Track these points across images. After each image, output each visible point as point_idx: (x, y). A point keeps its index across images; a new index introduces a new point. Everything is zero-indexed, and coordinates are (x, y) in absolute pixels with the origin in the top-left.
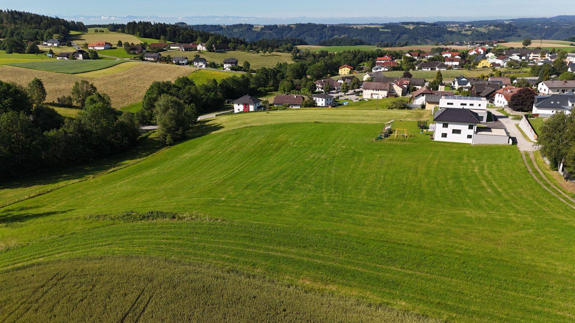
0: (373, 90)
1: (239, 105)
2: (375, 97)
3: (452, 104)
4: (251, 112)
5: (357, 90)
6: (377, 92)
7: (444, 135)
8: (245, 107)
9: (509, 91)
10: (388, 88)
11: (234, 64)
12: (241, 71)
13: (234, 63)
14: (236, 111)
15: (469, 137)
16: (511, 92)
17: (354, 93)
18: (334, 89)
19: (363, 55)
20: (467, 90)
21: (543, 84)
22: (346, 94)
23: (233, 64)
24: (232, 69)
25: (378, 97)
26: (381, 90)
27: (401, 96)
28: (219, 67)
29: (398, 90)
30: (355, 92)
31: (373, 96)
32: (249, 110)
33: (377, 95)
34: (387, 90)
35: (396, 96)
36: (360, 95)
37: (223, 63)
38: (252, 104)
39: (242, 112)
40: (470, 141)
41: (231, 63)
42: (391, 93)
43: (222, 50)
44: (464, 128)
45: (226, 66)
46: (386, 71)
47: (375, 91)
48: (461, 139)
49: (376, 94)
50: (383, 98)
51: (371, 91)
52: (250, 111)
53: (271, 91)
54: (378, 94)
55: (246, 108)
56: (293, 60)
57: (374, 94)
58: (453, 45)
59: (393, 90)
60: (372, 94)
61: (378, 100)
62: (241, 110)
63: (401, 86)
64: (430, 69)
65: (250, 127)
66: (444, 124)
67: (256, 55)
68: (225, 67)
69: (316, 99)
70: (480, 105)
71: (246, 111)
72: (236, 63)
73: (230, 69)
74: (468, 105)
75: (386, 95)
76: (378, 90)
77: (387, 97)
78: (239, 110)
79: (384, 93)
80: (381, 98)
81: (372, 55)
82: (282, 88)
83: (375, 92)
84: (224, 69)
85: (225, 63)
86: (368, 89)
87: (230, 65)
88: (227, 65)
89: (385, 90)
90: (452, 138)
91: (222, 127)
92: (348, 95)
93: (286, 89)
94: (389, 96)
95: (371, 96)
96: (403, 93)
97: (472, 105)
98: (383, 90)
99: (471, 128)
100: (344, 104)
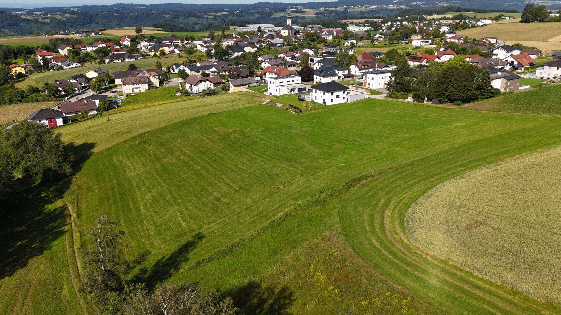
0: (134, 85)
1: (40, 121)
2: (136, 91)
3: (282, 82)
4: (60, 126)
6: (138, 86)
7: (332, 101)
8: (50, 122)
10: (147, 81)
15: (344, 98)
20: (216, 74)
21: (265, 63)
25: (140, 91)
26: (141, 83)
27: (159, 86)
29: (156, 82)
31: (134, 90)
32: (57, 124)
33: (138, 90)
34: (147, 83)
35: (156, 87)
36: (116, 92)
38: (58, 117)
40: (344, 101)
42: (150, 85)
47: (135, 85)
48: (340, 101)
49: (137, 88)
50: (146, 90)
51: (132, 86)
54: (139, 88)
55: (52, 122)
57: (135, 88)
58: (58, 34)
59: (151, 82)
60: (133, 89)
61: (140, 94)
64: (120, 61)
66: (331, 93)
70: (297, 80)
71: (53, 126)
74: (291, 81)
75: (147, 88)
76: (139, 84)
77: (149, 89)
79: (146, 86)
80: (143, 91)
82: (8, 98)
83: (135, 86)
86: (129, 84)
89: (145, 83)
90: (336, 101)
94: (150, 88)
95: (133, 90)
96: (160, 84)
97: (293, 81)
98: (143, 83)
99: (344, 93)
100: (118, 102)
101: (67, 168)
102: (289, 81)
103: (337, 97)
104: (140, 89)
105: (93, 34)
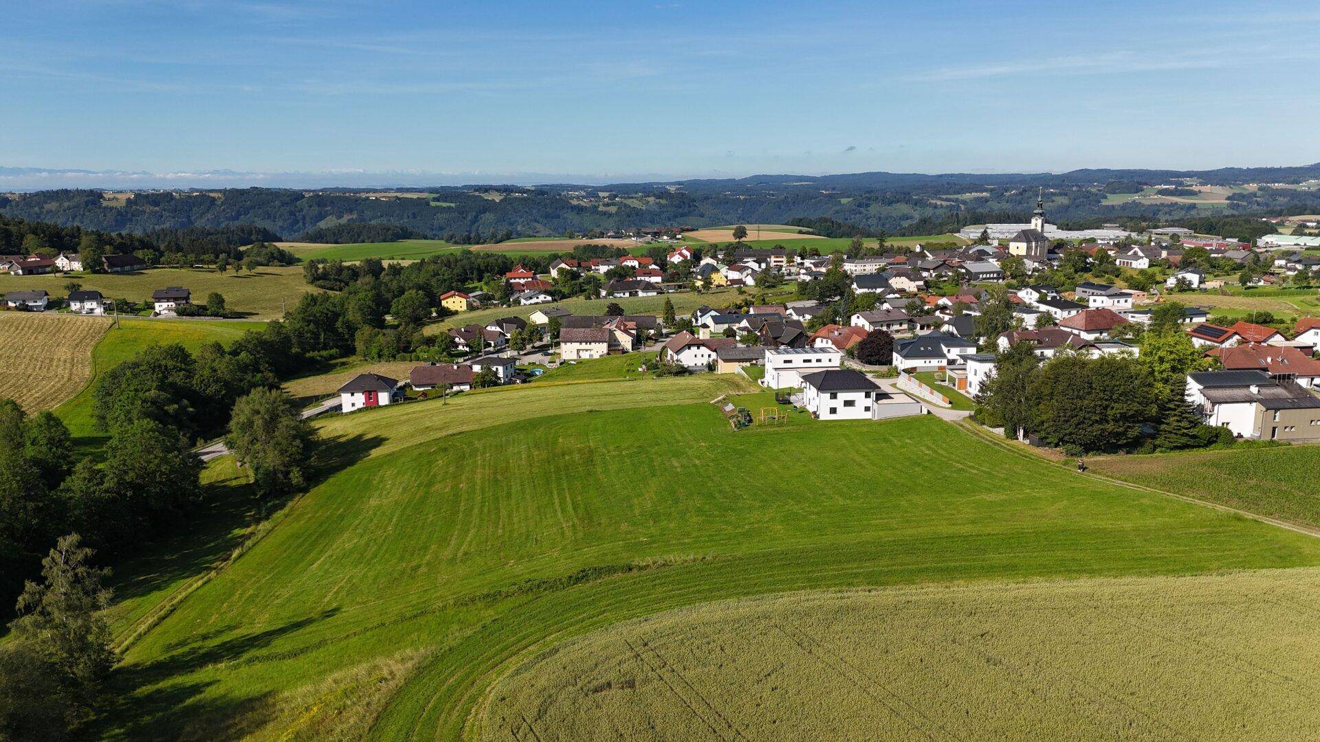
0: (581, 343)
1: (352, 394)
2: (585, 356)
3: (790, 361)
4: (383, 406)
5: (538, 344)
6: (588, 346)
7: (833, 411)
8: (368, 398)
9: (836, 333)
10: (607, 337)
11: (184, 302)
12: (205, 316)
13: (180, 297)
14: (347, 408)
15: (867, 409)
16: (840, 334)
17: (534, 350)
18: (490, 345)
19: (467, 267)
20: (745, 333)
21: (858, 317)
22: (522, 353)
23: (179, 302)
24: (181, 313)
25: (591, 355)
26: (595, 342)
27: (631, 350)
28: (140, 310)
29: (625, 341)
30: (533, 347)
31: (581, 353)
32: (378, 403)
33: (589, 352)
34: (606, 342)
35: (624, 352)
36: (551, 354)
37: (154, 300)
38: (383, 390)
39: (362, 408)
40: (868, 415)
41: (175, 299)
42: (613, 346)
43: (127, 268)
44: (858, 396)
45: (159, 307)
46: (548, 302)
47: (584, 344)
48: (857, 413)
49: (587, 350)
50: (601, 356)
51: (576, 346)
52: (380, 404)
53: (332, 357)
54: (590, 350)
55: (370, 398)
56: (312, 283)
57: (583, 350)
58: (603, 237)
59: (616, 340)
60: (578, 351)
61: (591, 362)
62: (360, 405)
63: (626, 331)
64: (627, 295)
65: (460, 433)
66: (831, 394)
67: (217, 275)
68: (157, 310)
69: (497, 369)
70: (830, 360)
71: (371, 405)
72: (187, 298)
73: (175, 314)
74: (814, 361)
75: (605, 351)
76: (590, 343)
77: (608, 354)
78: (353, 405)
79: (602, 348)
80: (596, 356)
81: (486, 267)
83: (584, 346)
84: (157, 314)
85: (159, 300)
86: (571, 342)
87: (172, 304)
88: (165, 305)
89: (603, 342)
90: (844, 414)
91: (378, 442)
92: (525, 354)
93: (386, 352)
94: (611, 353)
95: (578, 354)
96: (633, 345)
97: (819, 361)
98: (599, 342)
99: (868, 396)
100: (537, 373)
101: (296, 476)
102: (809, 361)
103: (849, 403)
104: (592, 352)
105: (665, 237)
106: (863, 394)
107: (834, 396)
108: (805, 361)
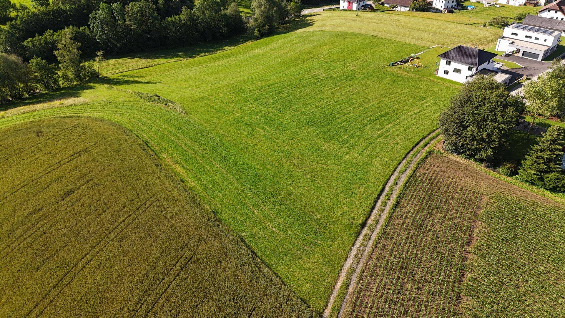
1: (344, 2)
2: (511, 3)
3: (516, 34)
4: (354, 11)
14: (341, 8)
25: (515, 3)
32: (352, 9)
35: (537, 4)
38: (356, 2)
39: (346, 9)
40: (467, 82)
42: (531, 1)
44: (464, 68)
50: (519, 5)
55: (350, 5)
62: (346, 7)
66: (447, 61)
70: (545, 40)
71: (350, 9)
74: (533, 38)
77: (525, 5)
78: (344, 7)
79: (523, 1)
80: (517, 5)
90: (453, 76)
94: (527, 4)
95: (508, 1)
97: (537, 39)
99: (470, 69)
100: (469, 8)
102: (530, 37)
103: (457, 71)
106: (467, 67)
107: (448, 63)
108: (527, 37)
